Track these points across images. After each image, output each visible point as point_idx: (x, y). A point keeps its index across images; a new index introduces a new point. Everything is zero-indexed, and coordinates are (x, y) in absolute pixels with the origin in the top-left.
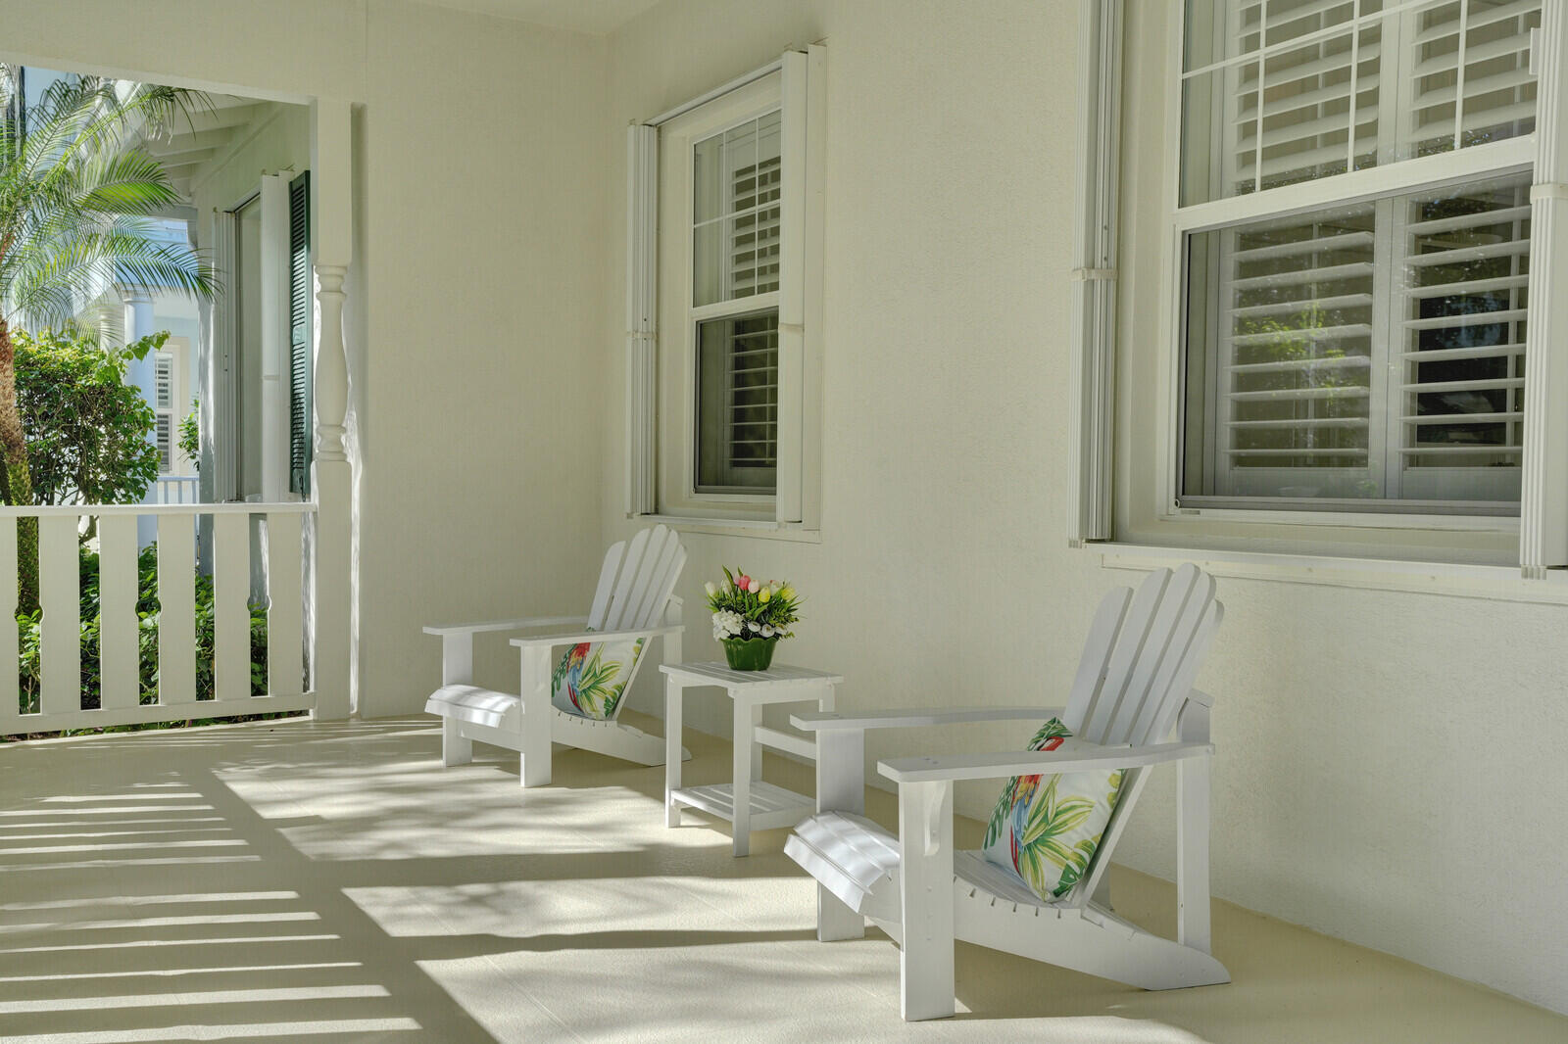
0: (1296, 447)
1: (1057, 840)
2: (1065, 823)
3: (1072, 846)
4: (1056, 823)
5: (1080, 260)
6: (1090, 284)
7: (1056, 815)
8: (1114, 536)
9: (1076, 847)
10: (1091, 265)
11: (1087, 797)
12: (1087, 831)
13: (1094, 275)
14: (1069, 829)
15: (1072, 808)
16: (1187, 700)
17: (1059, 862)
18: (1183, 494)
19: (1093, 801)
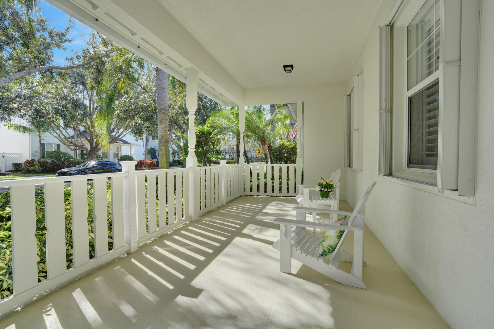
0: (431, 151)
1: (323, 243)
2: (325, 240)
3: (326, 245)
4: (325, 239)
5: (378, 108)
6: (380, 114)
7: (325, 237)
8: (390, 174)
9: (327, 245)
10: (380, 109)
11: (330, 235)
12: (330, 243)
13: (382, 111)
14: (326, 241)
15: (327, 237)
16: (356, 216)
17: (323, 248)
18: (410, 164)
19: (332, 236)
